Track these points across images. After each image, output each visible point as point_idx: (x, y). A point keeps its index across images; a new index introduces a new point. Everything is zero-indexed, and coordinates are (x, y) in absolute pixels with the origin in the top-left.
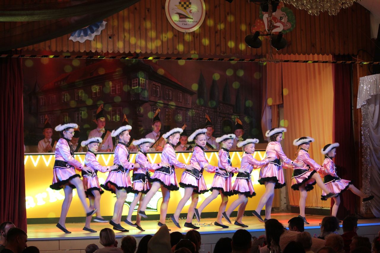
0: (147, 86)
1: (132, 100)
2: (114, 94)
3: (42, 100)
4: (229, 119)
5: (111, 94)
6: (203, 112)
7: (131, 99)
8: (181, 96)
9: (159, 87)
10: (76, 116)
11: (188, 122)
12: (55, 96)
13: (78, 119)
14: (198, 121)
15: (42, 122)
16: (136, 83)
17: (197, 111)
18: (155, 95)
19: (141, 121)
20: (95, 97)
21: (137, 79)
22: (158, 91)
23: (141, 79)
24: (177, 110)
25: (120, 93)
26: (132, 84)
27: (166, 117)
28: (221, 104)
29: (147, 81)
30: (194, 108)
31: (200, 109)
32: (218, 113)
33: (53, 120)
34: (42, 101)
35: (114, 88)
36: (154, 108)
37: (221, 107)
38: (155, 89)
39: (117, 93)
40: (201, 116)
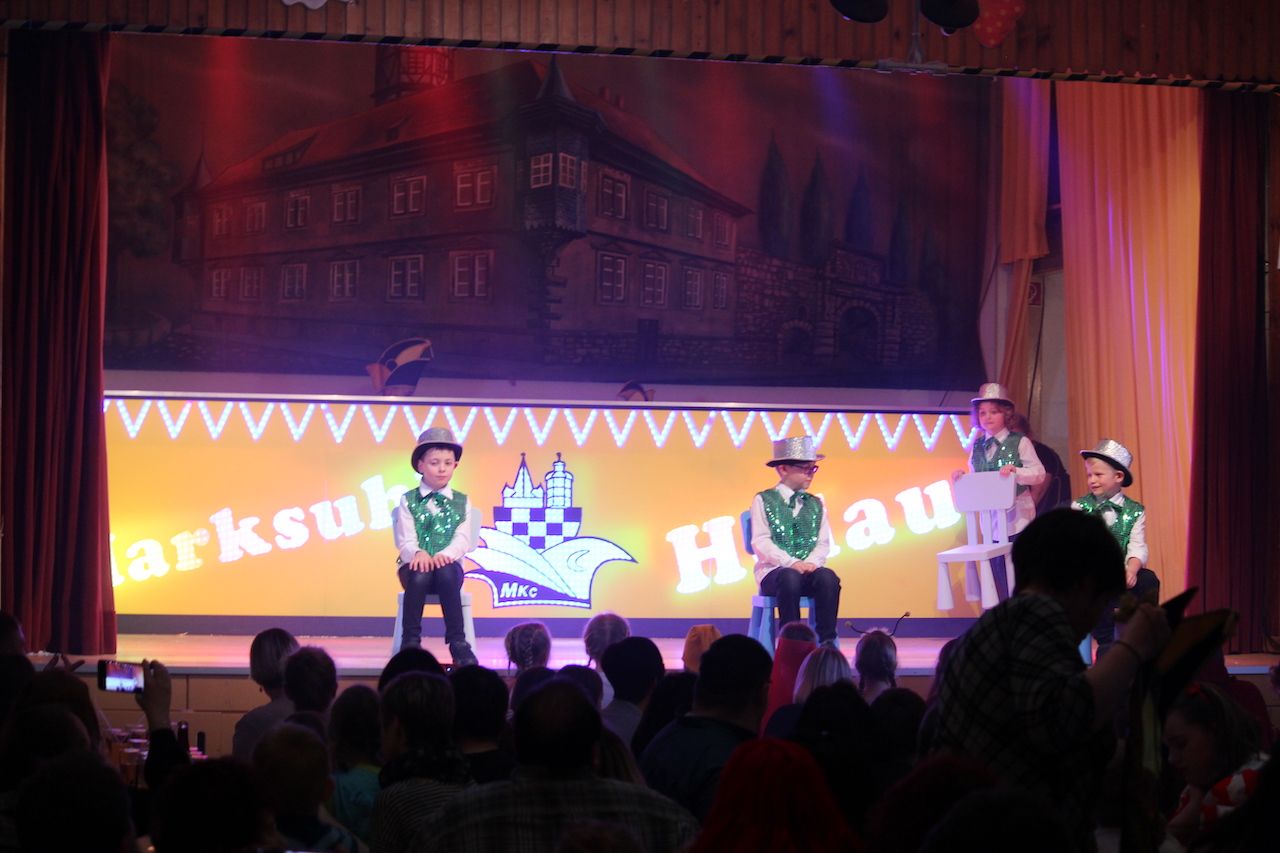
0: (584, 182)
1: (528, 227)
2: (466, 207)
3: (220, 216)
4: (868, 305)
5: (459, 204)
6: (775, 278)
7: (528, 224)
8: (701, 218)
9: (626, 185)
10: (336, 276)
11: (722, 309)
12: (263, 205)
13: (339, 286)
14: (757, 307)
15: (219, 292)
16: (546, 169)
17: (755, 271)
18: (610, 214)
19: (559, 301)
20: (402, 212)
21: (548, 157)
22: (621, 198)
23: (564, 158)
24: (685, 267)
25: (487, 201)
26: (532, 172)
27: (647, 288)
28: (839, 252)
29: (583, 163)
30: (746, 263)
31: (765, 267)
32: (828, 282)
33: (256, 287)
34: (219, 221)
35: (469, 185)
36: (606, 258)
37: (838, 263)
38: (610, 192)
39: (479, 201)
40: (768, 292)
